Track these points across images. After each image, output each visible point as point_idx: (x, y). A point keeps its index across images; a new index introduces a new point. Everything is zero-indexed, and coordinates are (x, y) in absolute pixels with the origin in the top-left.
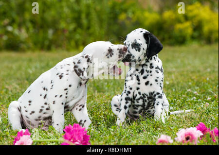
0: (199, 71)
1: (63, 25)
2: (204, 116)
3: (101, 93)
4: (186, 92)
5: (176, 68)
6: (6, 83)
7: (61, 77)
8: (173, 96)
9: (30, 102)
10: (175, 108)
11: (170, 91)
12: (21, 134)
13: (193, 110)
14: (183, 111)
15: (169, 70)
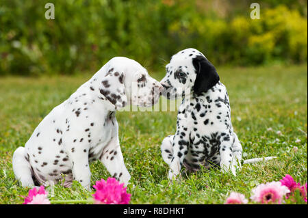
0: (283, 103)
1: (91, 38)
2: (291, 166)
3: (146, 135)
4: (265, 132)
5: (252, 97)
6: (13, 122)
7: (78, 113)
8: (248, 137)
9: (40, 149)
10: (250, 154)
11: (242, 131)
12: (34, 193)
13: (276, 157)
14: (262, 159)
15: (242, 100)
